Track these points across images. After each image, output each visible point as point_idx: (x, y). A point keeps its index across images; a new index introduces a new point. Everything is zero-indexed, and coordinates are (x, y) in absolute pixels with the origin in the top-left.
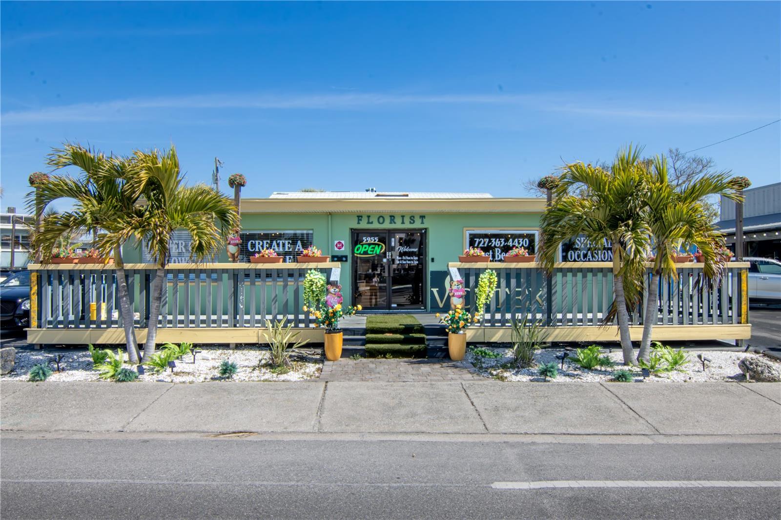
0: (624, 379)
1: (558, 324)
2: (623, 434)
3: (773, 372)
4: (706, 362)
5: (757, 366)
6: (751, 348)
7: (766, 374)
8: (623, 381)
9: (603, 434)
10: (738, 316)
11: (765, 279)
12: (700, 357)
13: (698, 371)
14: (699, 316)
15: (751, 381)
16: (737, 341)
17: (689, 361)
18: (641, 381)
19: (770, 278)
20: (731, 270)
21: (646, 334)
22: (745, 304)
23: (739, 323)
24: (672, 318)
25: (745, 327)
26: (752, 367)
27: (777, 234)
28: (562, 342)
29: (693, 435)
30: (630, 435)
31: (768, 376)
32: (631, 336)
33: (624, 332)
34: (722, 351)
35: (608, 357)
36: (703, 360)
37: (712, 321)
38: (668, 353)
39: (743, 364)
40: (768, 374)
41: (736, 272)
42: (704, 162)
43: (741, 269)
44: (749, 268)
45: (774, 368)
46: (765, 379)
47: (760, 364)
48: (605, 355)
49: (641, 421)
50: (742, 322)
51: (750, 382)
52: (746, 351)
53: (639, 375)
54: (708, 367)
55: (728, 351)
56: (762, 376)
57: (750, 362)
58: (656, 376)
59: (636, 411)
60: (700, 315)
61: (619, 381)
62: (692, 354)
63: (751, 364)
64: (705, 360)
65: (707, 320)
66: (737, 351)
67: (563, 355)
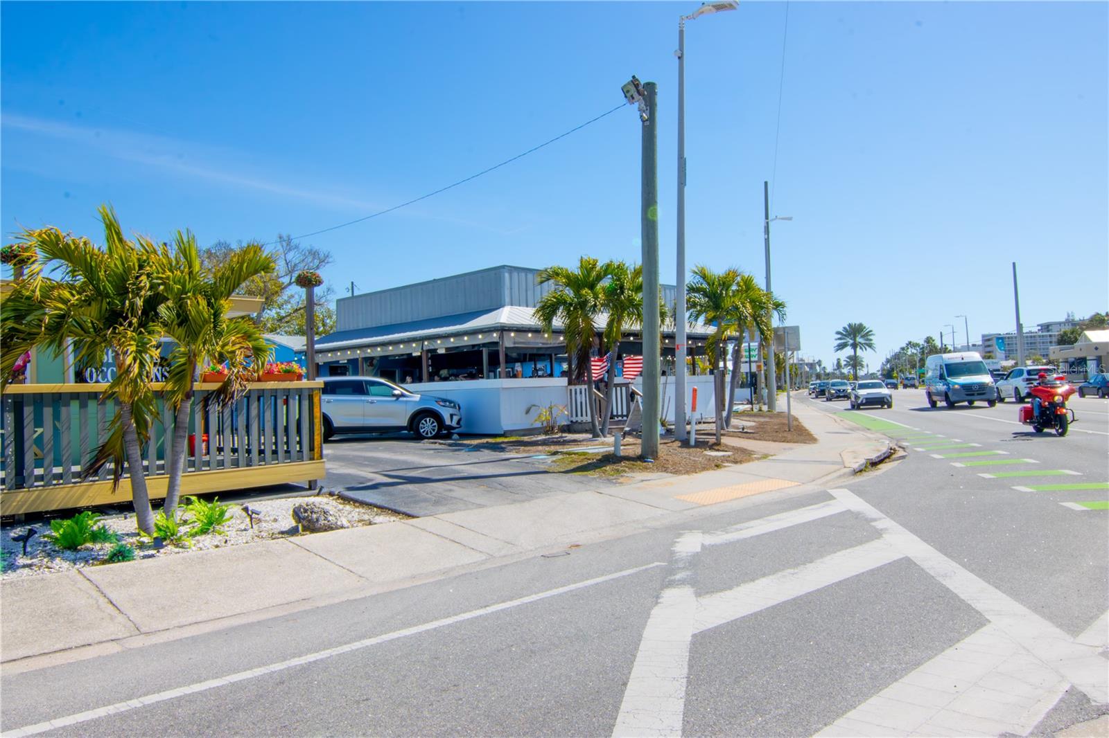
0: (120, 558)
1: (36, 484)
2: (76, 647)
3: (330, 518)
4: (254, 515)
5: (311, 513)
6: (323, 491)
7: (322, 522)
8: (119, 561)
9: (41, 654)
10: (310, 450)
11: (372, 402)
12: (246, 509)
13: (245, 530)
14: (259, 455)
15: (304, 533)
16: (310, 482)
17: (232, 517)
18: (152, 556)
19: (378, 401)
20: (299, 391)
21: (172, 486)
22: (318, 435)
23: (312, 459)
24: (238, 459)
25: (320, 464)
26: (306, 514)
27: (391, 348)
28: (47, 512)
29: (190, 625)
30: (89, 645)
31: (324, 524)
32: (149, 492)
33: (138, 487)
34: (289, 497)
35: (104, 527)
36: (250, 513)
37: (278, 460)
38: (199, 510)
39: (297, 513)
40: (324, 522)
41: (306, 394)
42: (322, 256)
43: (312, 389)
44: (322, 388)
45: (331, 513)
46: (320, 528)
47: (316, 510)
48: (101, 524)
49: (120, 618)
50: (316, 457)
51: (304, 535)
52: (318, 494)
53: (149, 548)
54: (260, 521)
55: (296, 497)
56: (317, 525)
57: (304, 509)
58: (177, 546)
59: (118, 605)
60: (261, 452)
61: (113, 562)
62: (233, 508)
63: (306, 511)
64: (253, 513)
65: (270, 459)
66: (308, 496)
67: (26, 533)
